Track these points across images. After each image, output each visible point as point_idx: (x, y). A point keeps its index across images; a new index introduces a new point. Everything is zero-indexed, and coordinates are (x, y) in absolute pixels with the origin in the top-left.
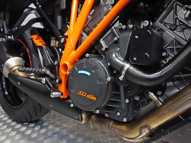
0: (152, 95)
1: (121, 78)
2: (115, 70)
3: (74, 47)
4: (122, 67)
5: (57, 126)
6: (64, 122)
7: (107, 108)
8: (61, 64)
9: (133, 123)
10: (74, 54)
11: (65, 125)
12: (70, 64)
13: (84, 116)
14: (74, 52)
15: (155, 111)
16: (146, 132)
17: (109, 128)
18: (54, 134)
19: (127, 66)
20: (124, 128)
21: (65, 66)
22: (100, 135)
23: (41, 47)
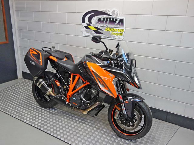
0: (88, 105)
1: (83, 101)
2: (81, 99)
3: (72, 90)
4: (83, 99)
5: (60, 109)
6: (63, 108)
7: (79, 107)
8: (68, 94)
9: (85, 110)
10: (72, 93)
11: (63, 109)
12: (71, 95)
13: (73, 108)
14: (72, 92)
15: (89, 108)
16: (87, 112)
17: (80, 111)
18: (61, 112)
19: (84, 99)
20: (83, 111)
21: (69, 95)
22: (76, 112)
23: (61, 88)
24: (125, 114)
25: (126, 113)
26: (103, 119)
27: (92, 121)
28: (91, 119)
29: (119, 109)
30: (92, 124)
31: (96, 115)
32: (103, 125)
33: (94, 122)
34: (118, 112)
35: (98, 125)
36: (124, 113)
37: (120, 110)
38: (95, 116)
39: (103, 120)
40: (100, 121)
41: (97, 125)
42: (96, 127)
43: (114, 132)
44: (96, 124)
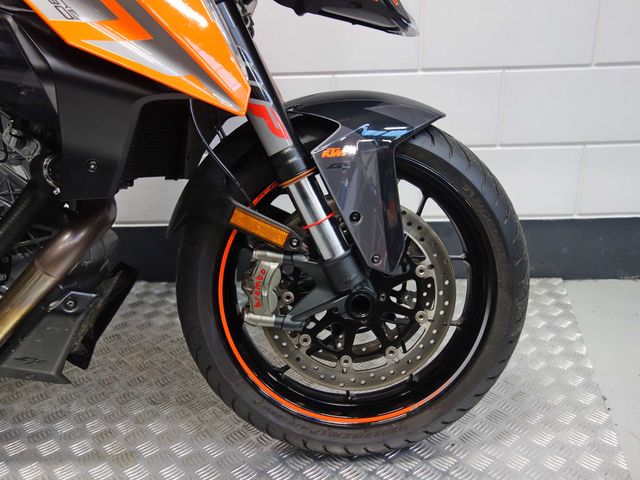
24: (337, 263)
25: (340, 251)
26: (144, 374)
27: (62, 415)
28: (47, 407)
29: (279, 234)
30: (70, 437)
31: (81, 359)
32: (156, 415)
33: (81, 419)
34: (274, 266)
35: (120, 426)
36: (326, 255)
37: (289, 240)
38: (72, 370)
39: (141, 380)
40: (125, 399)
41: (108, 434)
42: (107, 447)
43: (254, 435)
44: (94, 426)
